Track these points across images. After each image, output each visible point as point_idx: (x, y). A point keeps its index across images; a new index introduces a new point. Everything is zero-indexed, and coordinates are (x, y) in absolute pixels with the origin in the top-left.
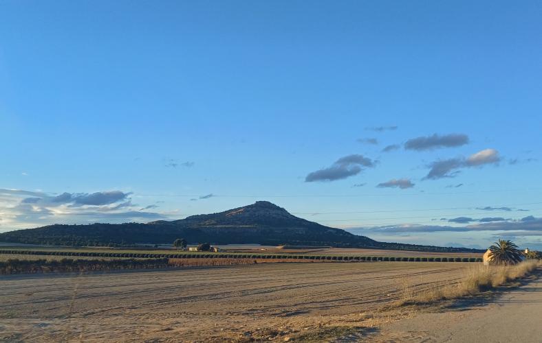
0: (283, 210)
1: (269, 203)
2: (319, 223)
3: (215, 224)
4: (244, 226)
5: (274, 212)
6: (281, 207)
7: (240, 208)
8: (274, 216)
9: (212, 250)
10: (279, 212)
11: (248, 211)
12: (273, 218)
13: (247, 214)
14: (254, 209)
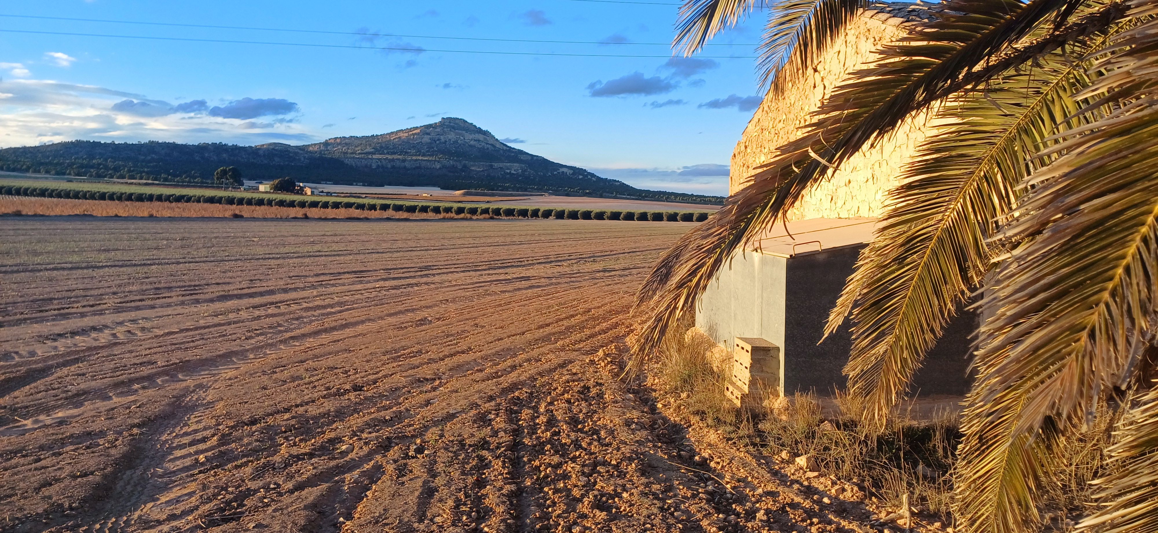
0: (486, 133)
1: (465, 122)
2: (546, 157)
3: (369, 153)
4: (420, 158)
5: (471, 137)
6: (484, 128)
7: (417, 128)
8: (472, 143)
9: (301, 191)
10: (481, 137)
11: (428, 134)
12: (471, 146)
13: (426, 139)
14: (438, 130)
